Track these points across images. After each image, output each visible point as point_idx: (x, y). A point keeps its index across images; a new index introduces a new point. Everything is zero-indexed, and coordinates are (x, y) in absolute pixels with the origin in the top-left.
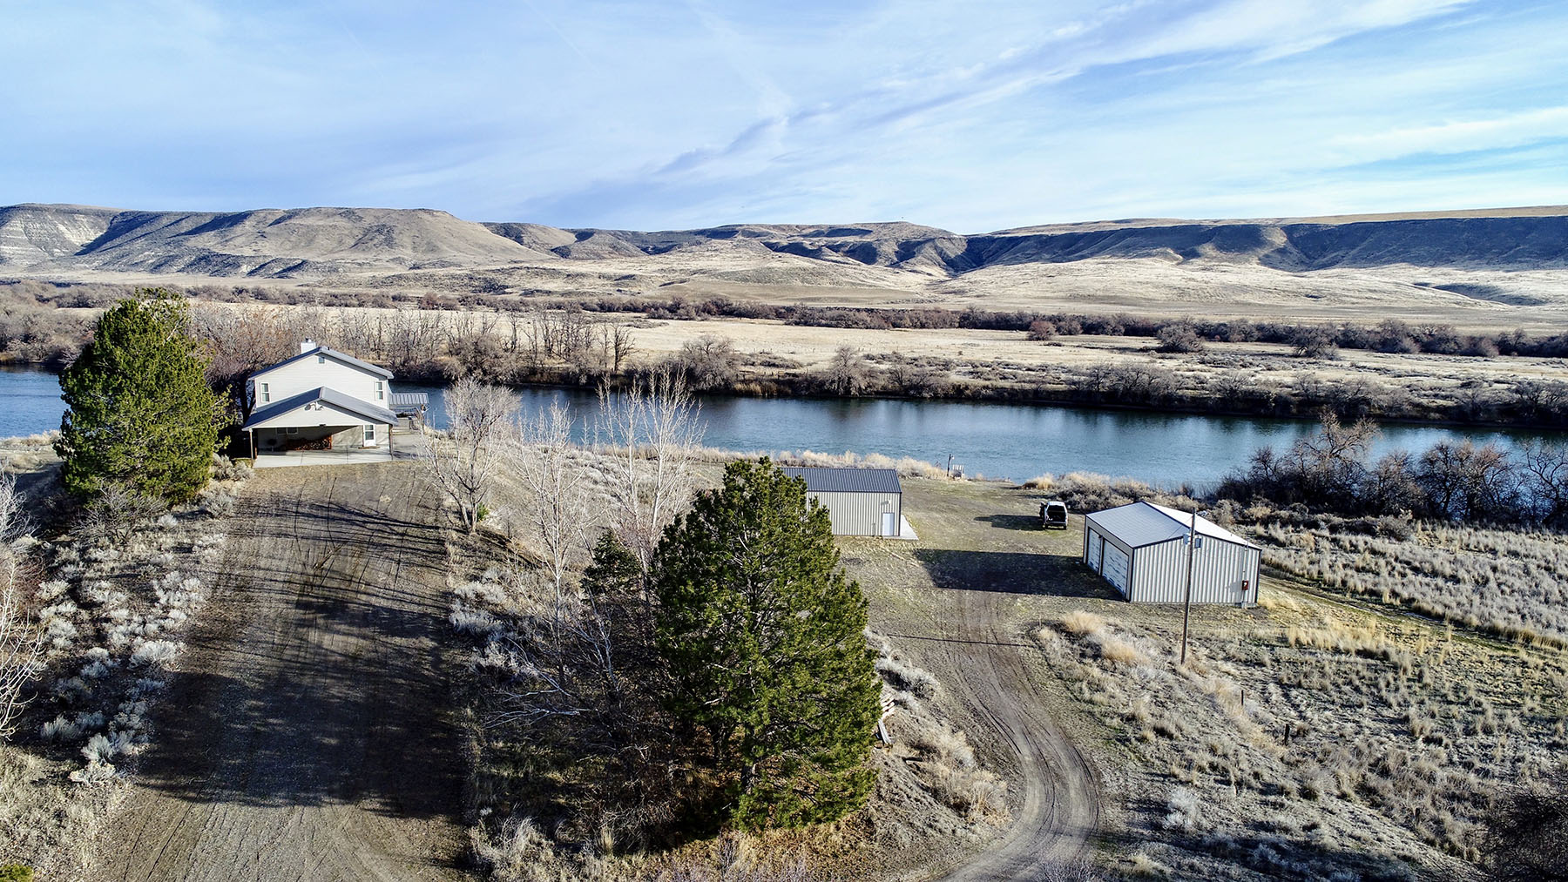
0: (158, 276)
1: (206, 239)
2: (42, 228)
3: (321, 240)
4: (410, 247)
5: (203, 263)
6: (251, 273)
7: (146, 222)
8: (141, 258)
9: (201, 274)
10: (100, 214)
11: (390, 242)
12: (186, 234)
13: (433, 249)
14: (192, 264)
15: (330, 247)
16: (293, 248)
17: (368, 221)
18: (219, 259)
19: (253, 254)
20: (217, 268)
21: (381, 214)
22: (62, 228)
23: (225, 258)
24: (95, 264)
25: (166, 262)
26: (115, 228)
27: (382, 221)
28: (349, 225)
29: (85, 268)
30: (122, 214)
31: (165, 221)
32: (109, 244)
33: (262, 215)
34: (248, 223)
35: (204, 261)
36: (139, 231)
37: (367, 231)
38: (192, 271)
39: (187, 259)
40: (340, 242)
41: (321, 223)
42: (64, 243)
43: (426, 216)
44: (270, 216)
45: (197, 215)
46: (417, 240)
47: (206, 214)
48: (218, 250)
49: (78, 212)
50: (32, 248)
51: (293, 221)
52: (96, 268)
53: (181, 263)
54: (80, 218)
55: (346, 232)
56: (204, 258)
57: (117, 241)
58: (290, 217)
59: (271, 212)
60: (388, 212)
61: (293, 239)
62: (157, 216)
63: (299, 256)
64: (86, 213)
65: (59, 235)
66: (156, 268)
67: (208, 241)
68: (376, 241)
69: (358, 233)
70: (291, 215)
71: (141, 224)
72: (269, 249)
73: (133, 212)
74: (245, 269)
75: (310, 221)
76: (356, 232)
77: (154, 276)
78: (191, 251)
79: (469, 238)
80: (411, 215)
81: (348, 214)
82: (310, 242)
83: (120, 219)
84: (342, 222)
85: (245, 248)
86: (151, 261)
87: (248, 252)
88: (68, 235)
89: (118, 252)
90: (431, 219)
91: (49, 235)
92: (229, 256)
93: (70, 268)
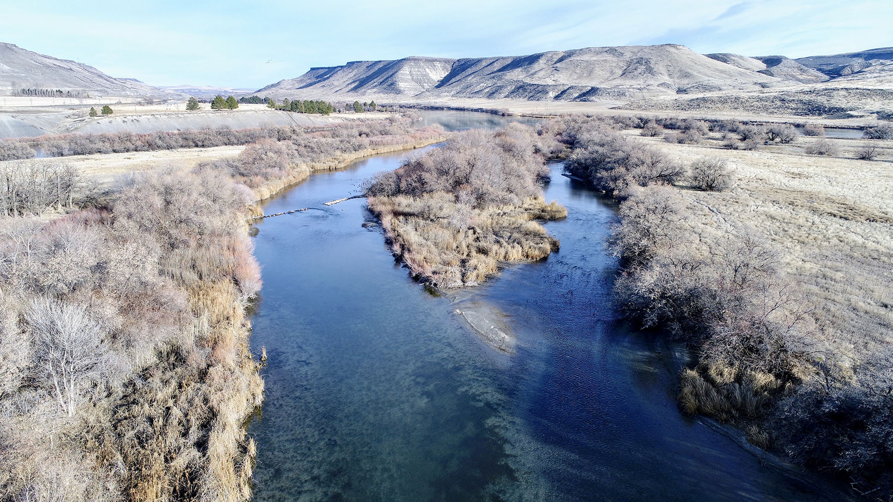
0: (493, 101)
1: (517, 73)
2: (419, 71)
3: (598, 71)
4: (666, 74)
5: (521, 90)
6: (557, 97)
7: (473, 64)
8: (478, 88)
9: (521, 99)
10: (446, 61)
11: (650, 70)
12: (499, 71)
13: (687, 75)
14: (513, 92)
15: (606, 76)
16: (579, 78)
17: (628, 56)
18: (532, 88)
19: (553, 83)
20: (531, 94)
21: (636, 50)
22: (428, 70)
23: (535, 87)
24: (452, 93)
25: (496, 91)
26: (455, 69)
27: (639, 55)
28: (615, 59)
29: (447, 96)
30: (458, 61)
31: (484, 64)
32: (453, 80)
33: (550, 55)
34: (542, 61)
35: (521, 89)
36: (470, 71)
37: (629, 64)
38: (515, 97)
39: (510, 88)
40: (612, 73)
41: (595, 58)
42: (429, 80)
43: (672, 50)
44: (554, 56)
45: (503, 58)
46: (671, 69)
47: (508, 57)
48: (528, 81)
49: (436, 60)
50: (413, 83)
51: (572, 58)
52: (453, 96)
53: (506, 91)
54: (437, 64)
55: (614, 64)
56: (521, 87)
57: (458, 78)
58: (570, 56)
59: (555, 53)
60: (641, 49)
61: (578, 71)
62: (479, 61)
63: (588, 84)
64: (440, 61)
65: (426, 75)
66: (491, 95)
67: (517, 75)
68: (639, 70)
69: (623, 65)
70: (570, 54)
71: (470, 66)
72: (564, 79)
73: (464, 59)
74: (552, 94)
75: (586, 57)
76: (621, 64)
77: (490, 101)
78: (511, 82)
79: (710, 65)
80: (662, 49)
81: (612, 51)
82: (590, 73)
83: (457, 64)
84: (609, 57)
85: (547, 79)
86: (487, 90)
87: (549, 82)
88: (431, 75)
89: (463, 85)
90: (676, 51)
91: (422, 75)
92: (538, 86)
93: (438, 96)
